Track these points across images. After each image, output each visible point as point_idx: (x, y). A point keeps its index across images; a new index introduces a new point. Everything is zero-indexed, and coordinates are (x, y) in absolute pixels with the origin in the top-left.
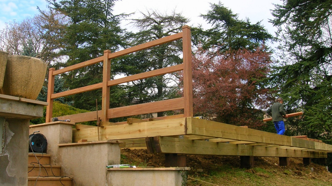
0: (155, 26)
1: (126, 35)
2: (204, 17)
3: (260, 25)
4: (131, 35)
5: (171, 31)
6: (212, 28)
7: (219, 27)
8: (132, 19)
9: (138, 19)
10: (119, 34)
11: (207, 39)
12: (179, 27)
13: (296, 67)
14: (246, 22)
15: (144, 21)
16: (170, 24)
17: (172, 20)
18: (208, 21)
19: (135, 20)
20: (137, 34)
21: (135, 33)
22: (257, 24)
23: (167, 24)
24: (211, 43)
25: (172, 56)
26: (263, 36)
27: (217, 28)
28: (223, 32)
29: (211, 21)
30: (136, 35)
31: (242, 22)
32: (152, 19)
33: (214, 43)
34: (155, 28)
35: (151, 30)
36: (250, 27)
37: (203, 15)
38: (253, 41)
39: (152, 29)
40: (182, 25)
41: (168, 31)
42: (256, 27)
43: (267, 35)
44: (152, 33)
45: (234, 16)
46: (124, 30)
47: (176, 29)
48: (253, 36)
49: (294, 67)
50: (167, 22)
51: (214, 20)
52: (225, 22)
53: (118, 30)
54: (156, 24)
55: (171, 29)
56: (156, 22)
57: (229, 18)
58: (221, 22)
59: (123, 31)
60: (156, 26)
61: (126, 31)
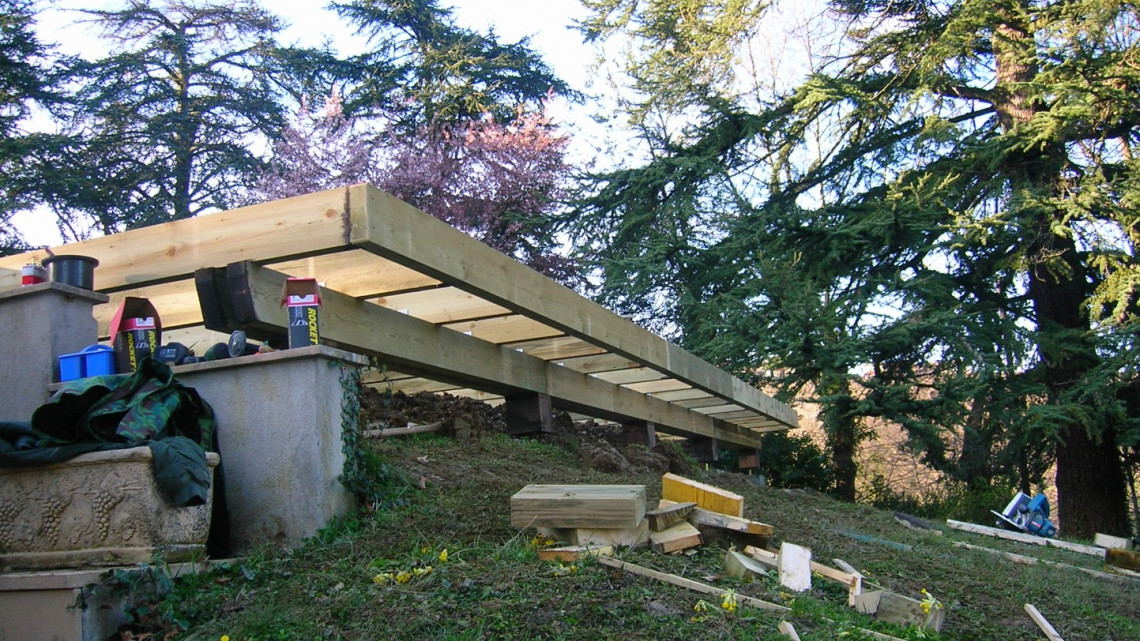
0: (165, 37)
1: (58, 65)
2: (340, 13)
3: (530, 47)
4: (81, 68)
5: (223, 59)
6: (367, 50)
7: (392, 48)
8: (82, 10)
9: (102, 9)
10: (32, 60)
11: (348, 88)
12: (252, 45)
13: (654, 174)
14: (484, 33)
15: (127, 17)
16: (220, 36)
17: (229, 20)
18: (355, 27)
19: (92, 12)
20: (100, 64)
21: (93, 61)
22: (522, 42)
23: (208, 32)
24: (367, 101)
25: (222, 146)
26: (536, 83)
27: (383, 50)
28: (408, 67)
29: (364, 25)
30: (95, 66)
31: (472, 36)
32: (155, 12)
33: (369, 101)
34: (166, 42)
35: (150, 50)
36: (497, 51)
37: (338, 6)
38: (507, 100)
39: (155, 46)
40: (262, 38)
41: (214, 57)
42: (518, 55)
43: (553, 82)
44: (154, 61)
45: (444, 13)
46: (53, 46)
47: (241, 53)
48: (507, 85)
49: (648, 176)
50: (209, 25)
51: (375, 23)
52: (413, 33)
53: (28, 45)
54: (170, 32)
55: (221, 53)
56: (168, 24)
57: (428, 16)
58: (399, 30)
59: (48, 51)
60: (171, 36)
61: (61, 50)
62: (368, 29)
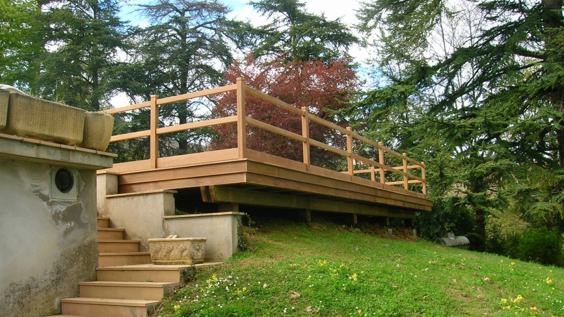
0: (176, 18)
1: (129, 31)
2: (254, 6)
3: (341, 22)
4: (138, 31)
5: (202, 26)
6: (266, 24)
7: (278, 22)
8: (139, 5)
9: (148, 4)
10: (117, 29)
11: (258, 41)
12: (215, 19)
13: (387, 93)
14: (320, 15)
15: (158, 8)
16: (200, 14)
17: (204, 7)
18: (261, 13)
19: (143, 6)
20: (147, 29)
21: (144, 28)
22: (337, 20)
23: (195, 13)
24: (266, 48)
25: (201, 66)
26: (344, 39)
27: (274, 23)
28: (285, 32)
29: (265, 12)
30: (145, 30)
31: (314, 17)
32: (171, 5)
33: (269, 47)
34: (176, 20)
35: (169, 23)
36: (326, 24)
37: (253, 3)
38: (329, 46)
39: (171, 21)
40: (219, 16)
41: (197, 25)
42: (335, 25)
43: (352, 37)
44: (171, 27)
45: (302, 5)
46: (125, 23)
47: (210, 23)
48: (330, 38)
49: (384, 94)
50: (195, 10)
51: (270, 11)
52: (287, 15)
53: (116, 22)
54: (178, 14)
55: (201, 22)
56: (178, 11)
57: (294, 8)
58: (281, 14)
59: (125, 25)
60: (179, 17)
61: (130, 24)
62: (267, 13)
